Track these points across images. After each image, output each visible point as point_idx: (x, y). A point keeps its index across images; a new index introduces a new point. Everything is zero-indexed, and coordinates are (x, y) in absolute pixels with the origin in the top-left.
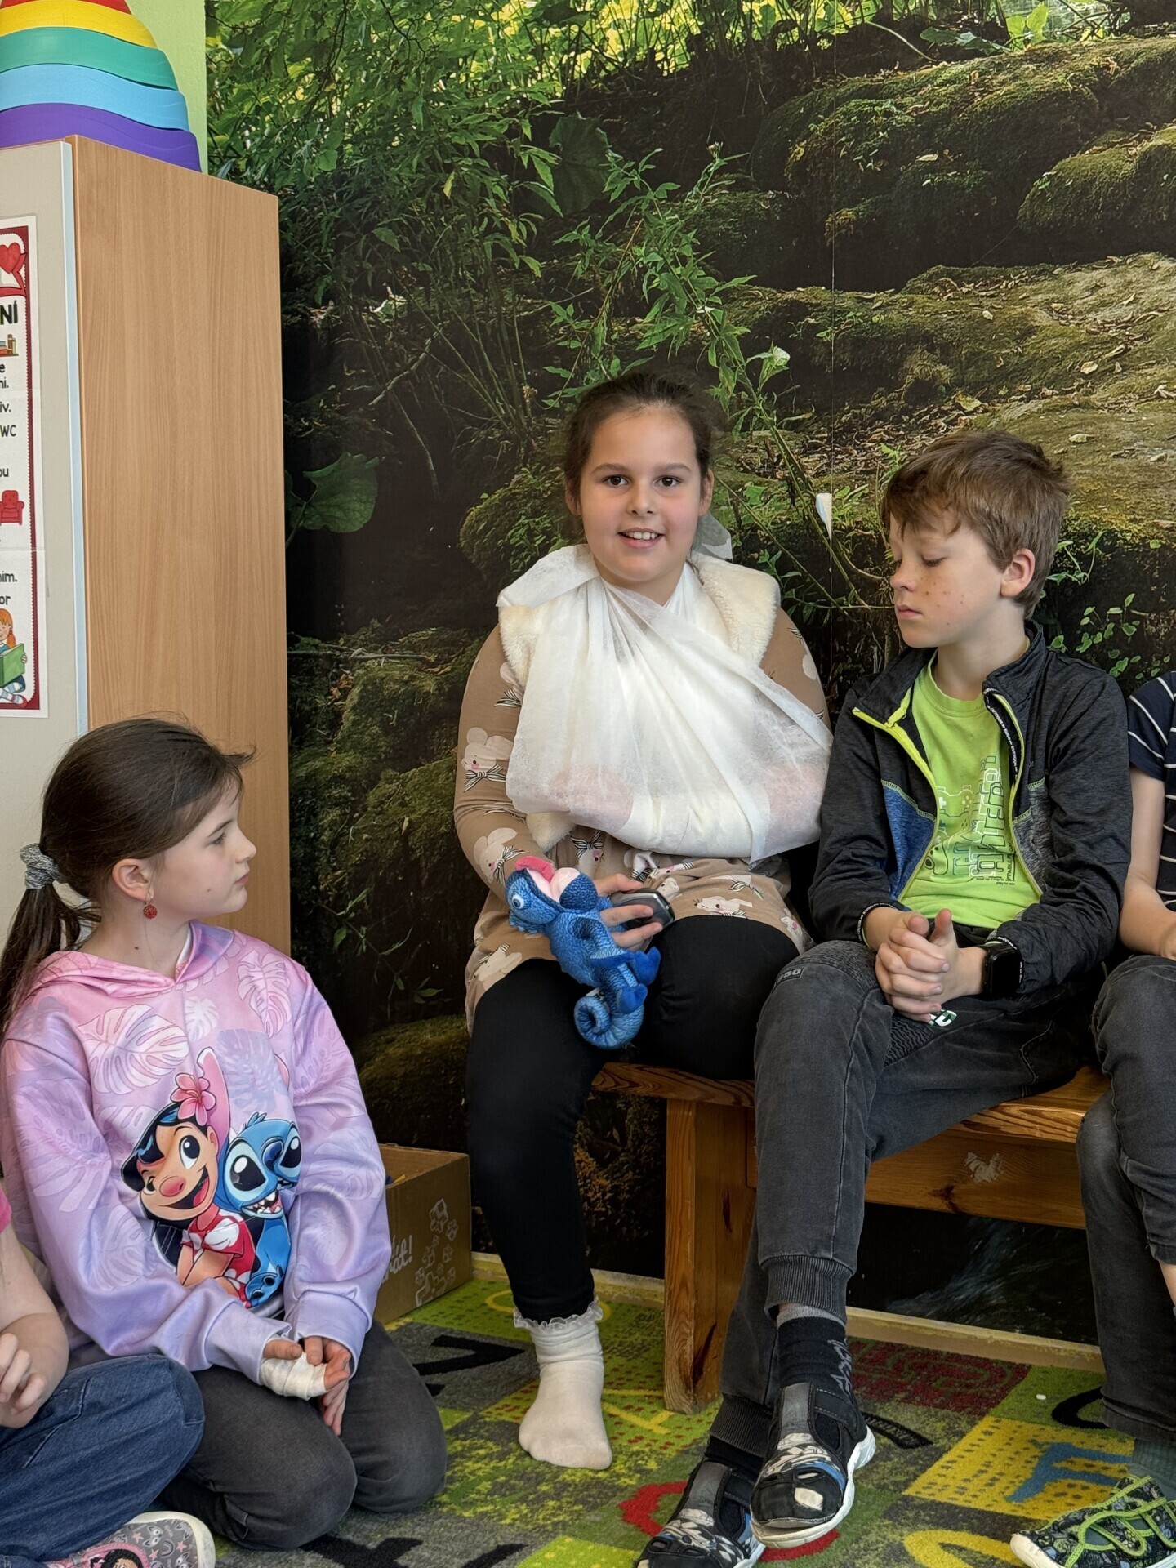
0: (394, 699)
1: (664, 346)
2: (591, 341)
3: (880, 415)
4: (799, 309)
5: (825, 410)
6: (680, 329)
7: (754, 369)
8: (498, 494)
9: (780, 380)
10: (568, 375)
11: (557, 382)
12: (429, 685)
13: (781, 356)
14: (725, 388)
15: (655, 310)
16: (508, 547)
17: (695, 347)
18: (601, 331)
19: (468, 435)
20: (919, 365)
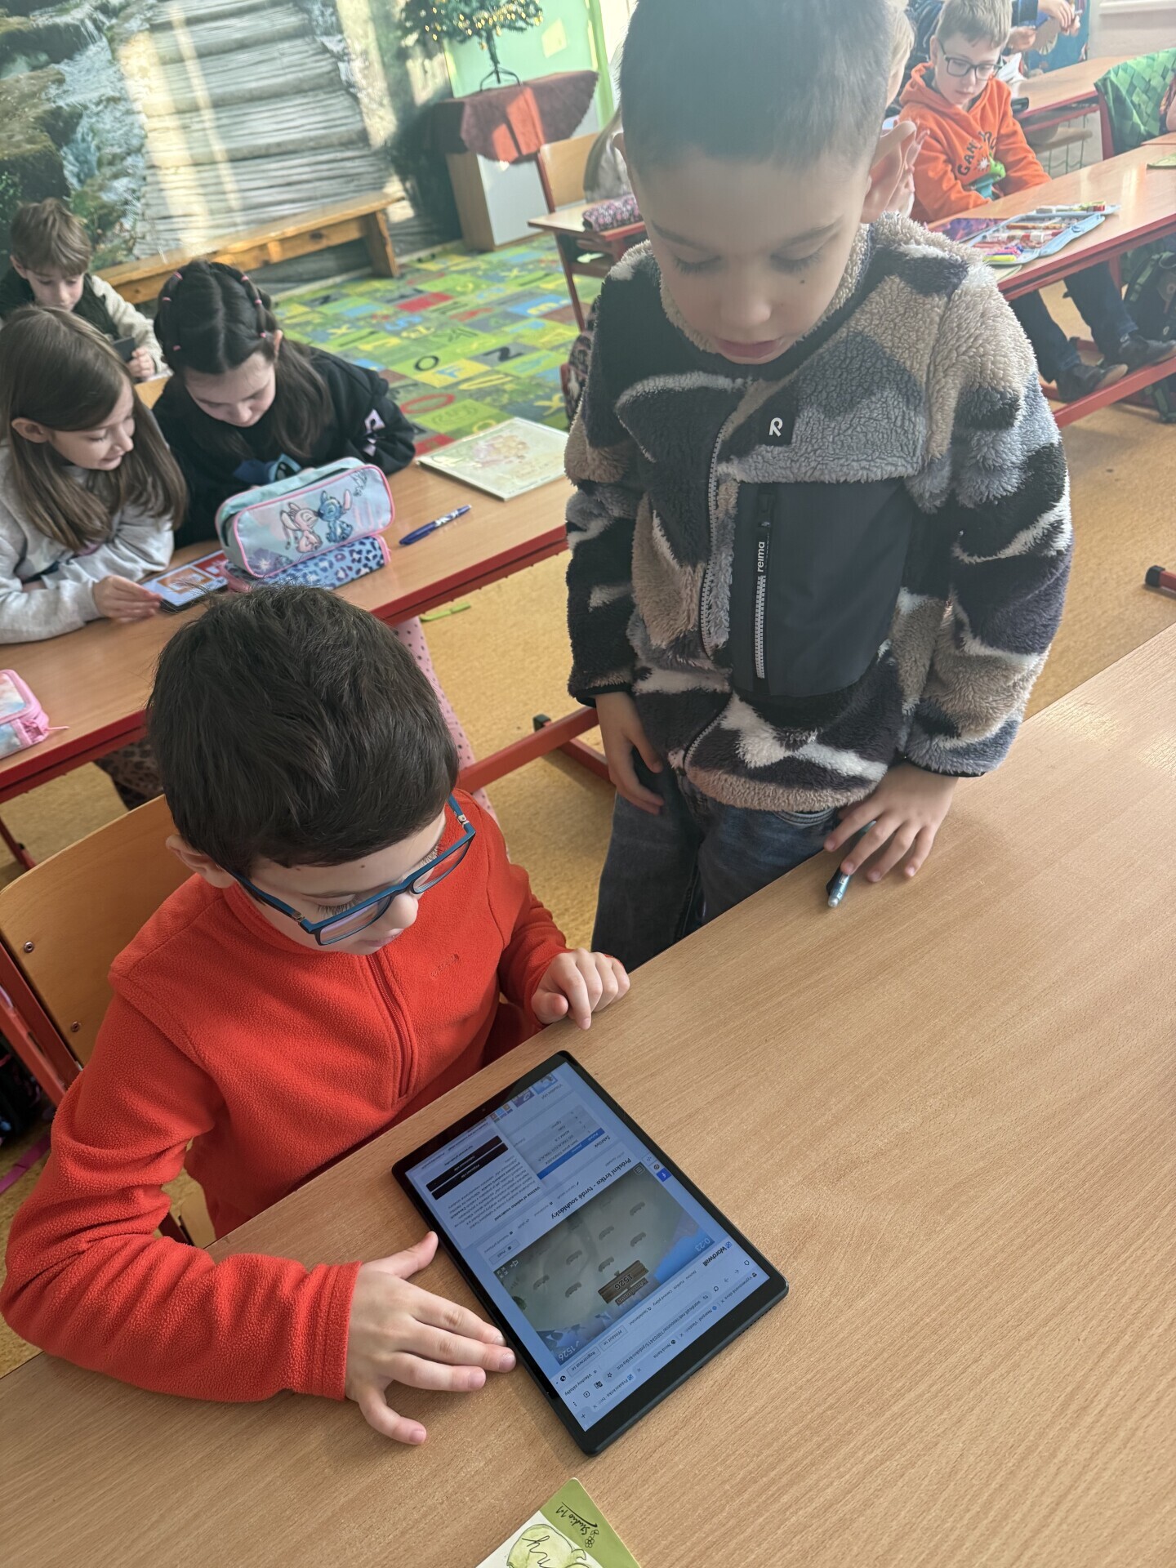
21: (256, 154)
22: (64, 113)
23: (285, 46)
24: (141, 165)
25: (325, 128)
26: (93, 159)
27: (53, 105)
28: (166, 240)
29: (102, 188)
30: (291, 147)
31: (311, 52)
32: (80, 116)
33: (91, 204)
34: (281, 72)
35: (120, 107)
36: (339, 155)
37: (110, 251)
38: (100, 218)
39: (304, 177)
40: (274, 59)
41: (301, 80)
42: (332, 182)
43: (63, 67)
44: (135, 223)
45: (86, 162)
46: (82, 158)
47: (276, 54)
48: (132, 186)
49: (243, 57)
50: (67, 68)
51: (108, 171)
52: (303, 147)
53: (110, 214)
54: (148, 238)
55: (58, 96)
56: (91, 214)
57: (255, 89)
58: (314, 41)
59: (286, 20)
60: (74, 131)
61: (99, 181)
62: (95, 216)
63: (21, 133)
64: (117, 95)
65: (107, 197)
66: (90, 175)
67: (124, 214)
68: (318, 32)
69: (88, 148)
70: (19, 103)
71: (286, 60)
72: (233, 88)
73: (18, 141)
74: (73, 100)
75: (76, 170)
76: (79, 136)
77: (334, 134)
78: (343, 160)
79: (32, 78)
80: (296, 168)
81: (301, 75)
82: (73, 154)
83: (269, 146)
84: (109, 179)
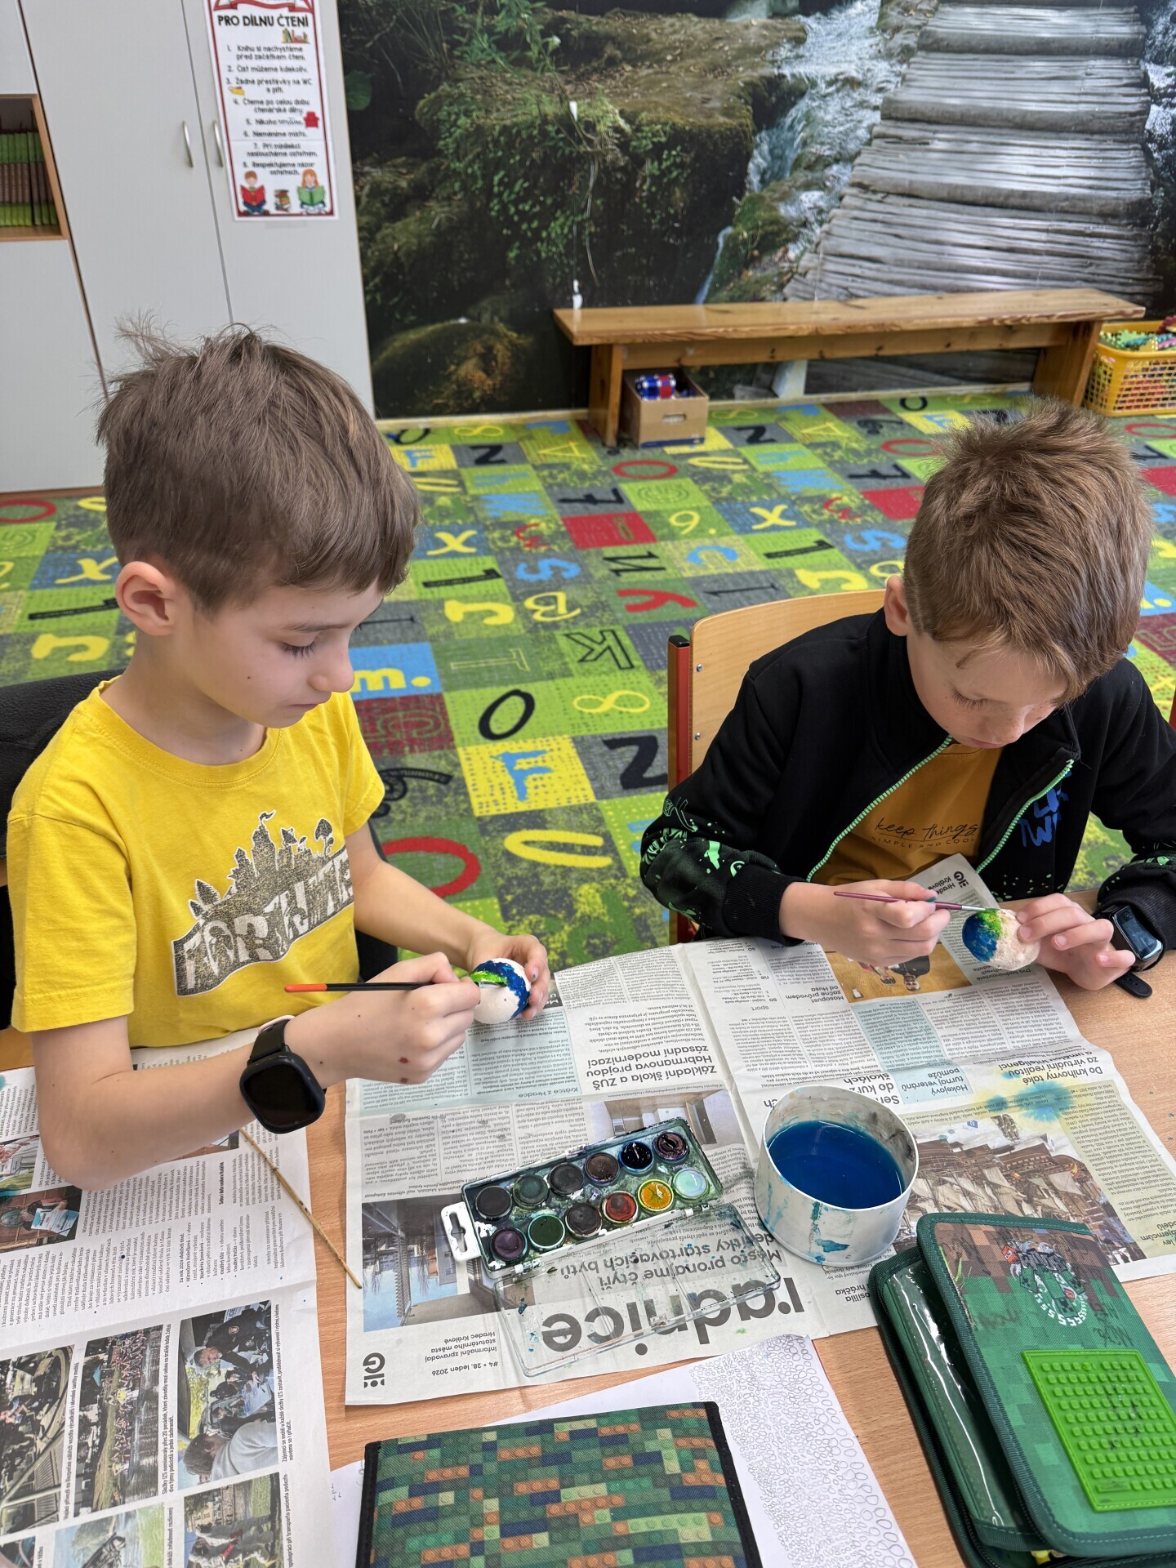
0: (387, 191)
1: (507, 31)
2: (474, 24)
3: (595, 70)
4: (564, 20)
5: (575, 66)
6: (514, 24)
7: (546, 45)
8: (433, 95)
9: (556, 51)
10: (464, 40)
11: (459, 43)
12: (404, 184)
13: (556, 40)
14: (533, 54)
15: (503, 13)
16: (439, 120)
17: (520, 33)
18: (479, 20)
19: (416, 66)
20: (610, 50)
21: (991, 200)
22: (784, 86)
23: (1098, 64)
24: (845, 179)
25: (1090, 187)
26: (791, 155)
27: (776, 71)
28: (830, 285)
29: (785, 197)
30: (1037, 202)
31: (1125, 81)
32: (802, 94)
33: (762, 214)
34: (1075, 99)
35: (855, 95)
36: (1092, 228)
37: (757, 282)
38: (763, 237)
39: (1035, 246)
40: (1075, 78)
41: (1093, 115)
42: (1065, 260)
43: (811, 22)
44: (802, 253)
45: (781, 157)
46: (778, 152)
47: (1080, 73)
48: (821, 204)
49: (1039, 66)
50: (814, 26)
51: (802, 176)
52: (1052, 206)
53: (778, 234)
54: (809, 276)
55: (787, 60)
56: (757, 227)
57: (1032, 112)
58: (1137, 67)
59: (1117, 29)
60: (784, 112)
61: (786, 188)
62: (760, 232)
63: (720, 98)
64: (860, 77)
65: (787, 211)
66: (778, 176)
67: (795, 238)
68: (1148, 56)
69: (793, 140)
70: (736, 58)
71: (1089, 84)
72: (1005, 105)
73: (713, 109)
74: (802, 69)
75: (764, 165)
76: (788, 121)
77: (1100, 198)
78: (1092, 235)
79: (765, 27)
80: (1028, 231)
81: (1097, 108)
82: (770, 143)
83: (1012, 193)
84: (798, 188)
